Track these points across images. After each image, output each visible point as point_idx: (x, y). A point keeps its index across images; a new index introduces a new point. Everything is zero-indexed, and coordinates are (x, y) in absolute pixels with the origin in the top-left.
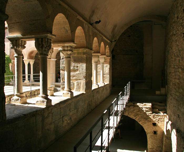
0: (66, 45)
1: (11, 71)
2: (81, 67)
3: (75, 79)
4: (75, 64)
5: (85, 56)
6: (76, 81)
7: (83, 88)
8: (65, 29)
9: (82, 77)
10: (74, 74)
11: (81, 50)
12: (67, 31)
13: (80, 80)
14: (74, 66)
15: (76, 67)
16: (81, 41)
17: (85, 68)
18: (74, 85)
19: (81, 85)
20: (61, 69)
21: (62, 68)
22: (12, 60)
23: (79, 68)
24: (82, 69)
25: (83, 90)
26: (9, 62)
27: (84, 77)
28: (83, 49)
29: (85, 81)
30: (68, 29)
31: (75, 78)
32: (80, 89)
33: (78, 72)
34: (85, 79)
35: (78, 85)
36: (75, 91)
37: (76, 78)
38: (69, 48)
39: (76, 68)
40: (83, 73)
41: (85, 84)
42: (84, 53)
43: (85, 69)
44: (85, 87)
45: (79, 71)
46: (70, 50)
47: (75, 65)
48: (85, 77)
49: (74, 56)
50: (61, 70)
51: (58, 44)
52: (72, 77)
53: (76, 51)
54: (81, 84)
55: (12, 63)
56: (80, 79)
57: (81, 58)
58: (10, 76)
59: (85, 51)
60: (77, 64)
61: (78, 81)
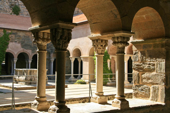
0: (116, 35)
1: (109, 69)
2: (158, 66)
3: (151, 83)
4: (151, 61)
5: (164, 49)
6: (152, 86)
7: (162, 96)
8: (113, 13)
9: (160, 80)
10: (149, 75)
11: (158, 41)
12: (116, 17)
13: (157, 84)
14: (149, 64)
15: (152, 65)
16: (158, 27)
17: (163, 67)
18: (150, 91)
19: (159, 92)
20: (133, 67)
21: (135, 67)
22: (110, 56)
23: (155, 67)
24: (161, 69)
25: (161, 99)
26: (106, 58)
27: (162, 80)
28: (160, 39)
29: (164, 87)
30: (116, 13)
31: (150, 81)
32: (157, 97)
33: (154, 73)
34: (164, 84)
35: (154, 91)
36: (151, 100)
37: (152, 81)
38: (120, 40)
39: (152, 67)
40: (162, 74)
41: (164, 91)
42: (163, 46)
43: (164, 69)
44: (164, 95)
45: (156, 72)
46: (121, 42)
47: (151, 63)
48: (164, 81)
49: (149, 49)
50: (133, 69)
51: (107, 34)
52: (147, 80)
53: (152, 43)
54: (158, 90)
55: (110, 59)
56: (158, 82)
57: (159, 52)
58: (108, 75)
59: (164, 42)
60: (153, 61)
61: (154, 86)
